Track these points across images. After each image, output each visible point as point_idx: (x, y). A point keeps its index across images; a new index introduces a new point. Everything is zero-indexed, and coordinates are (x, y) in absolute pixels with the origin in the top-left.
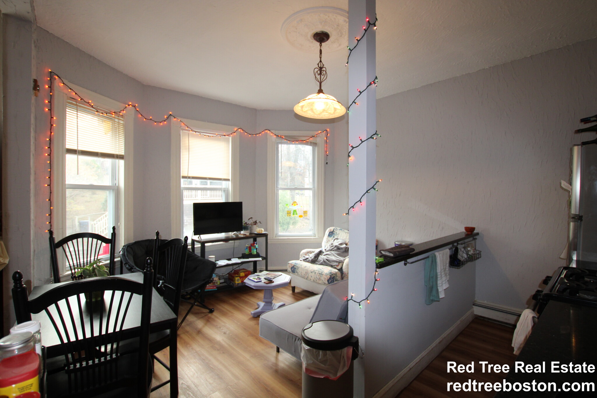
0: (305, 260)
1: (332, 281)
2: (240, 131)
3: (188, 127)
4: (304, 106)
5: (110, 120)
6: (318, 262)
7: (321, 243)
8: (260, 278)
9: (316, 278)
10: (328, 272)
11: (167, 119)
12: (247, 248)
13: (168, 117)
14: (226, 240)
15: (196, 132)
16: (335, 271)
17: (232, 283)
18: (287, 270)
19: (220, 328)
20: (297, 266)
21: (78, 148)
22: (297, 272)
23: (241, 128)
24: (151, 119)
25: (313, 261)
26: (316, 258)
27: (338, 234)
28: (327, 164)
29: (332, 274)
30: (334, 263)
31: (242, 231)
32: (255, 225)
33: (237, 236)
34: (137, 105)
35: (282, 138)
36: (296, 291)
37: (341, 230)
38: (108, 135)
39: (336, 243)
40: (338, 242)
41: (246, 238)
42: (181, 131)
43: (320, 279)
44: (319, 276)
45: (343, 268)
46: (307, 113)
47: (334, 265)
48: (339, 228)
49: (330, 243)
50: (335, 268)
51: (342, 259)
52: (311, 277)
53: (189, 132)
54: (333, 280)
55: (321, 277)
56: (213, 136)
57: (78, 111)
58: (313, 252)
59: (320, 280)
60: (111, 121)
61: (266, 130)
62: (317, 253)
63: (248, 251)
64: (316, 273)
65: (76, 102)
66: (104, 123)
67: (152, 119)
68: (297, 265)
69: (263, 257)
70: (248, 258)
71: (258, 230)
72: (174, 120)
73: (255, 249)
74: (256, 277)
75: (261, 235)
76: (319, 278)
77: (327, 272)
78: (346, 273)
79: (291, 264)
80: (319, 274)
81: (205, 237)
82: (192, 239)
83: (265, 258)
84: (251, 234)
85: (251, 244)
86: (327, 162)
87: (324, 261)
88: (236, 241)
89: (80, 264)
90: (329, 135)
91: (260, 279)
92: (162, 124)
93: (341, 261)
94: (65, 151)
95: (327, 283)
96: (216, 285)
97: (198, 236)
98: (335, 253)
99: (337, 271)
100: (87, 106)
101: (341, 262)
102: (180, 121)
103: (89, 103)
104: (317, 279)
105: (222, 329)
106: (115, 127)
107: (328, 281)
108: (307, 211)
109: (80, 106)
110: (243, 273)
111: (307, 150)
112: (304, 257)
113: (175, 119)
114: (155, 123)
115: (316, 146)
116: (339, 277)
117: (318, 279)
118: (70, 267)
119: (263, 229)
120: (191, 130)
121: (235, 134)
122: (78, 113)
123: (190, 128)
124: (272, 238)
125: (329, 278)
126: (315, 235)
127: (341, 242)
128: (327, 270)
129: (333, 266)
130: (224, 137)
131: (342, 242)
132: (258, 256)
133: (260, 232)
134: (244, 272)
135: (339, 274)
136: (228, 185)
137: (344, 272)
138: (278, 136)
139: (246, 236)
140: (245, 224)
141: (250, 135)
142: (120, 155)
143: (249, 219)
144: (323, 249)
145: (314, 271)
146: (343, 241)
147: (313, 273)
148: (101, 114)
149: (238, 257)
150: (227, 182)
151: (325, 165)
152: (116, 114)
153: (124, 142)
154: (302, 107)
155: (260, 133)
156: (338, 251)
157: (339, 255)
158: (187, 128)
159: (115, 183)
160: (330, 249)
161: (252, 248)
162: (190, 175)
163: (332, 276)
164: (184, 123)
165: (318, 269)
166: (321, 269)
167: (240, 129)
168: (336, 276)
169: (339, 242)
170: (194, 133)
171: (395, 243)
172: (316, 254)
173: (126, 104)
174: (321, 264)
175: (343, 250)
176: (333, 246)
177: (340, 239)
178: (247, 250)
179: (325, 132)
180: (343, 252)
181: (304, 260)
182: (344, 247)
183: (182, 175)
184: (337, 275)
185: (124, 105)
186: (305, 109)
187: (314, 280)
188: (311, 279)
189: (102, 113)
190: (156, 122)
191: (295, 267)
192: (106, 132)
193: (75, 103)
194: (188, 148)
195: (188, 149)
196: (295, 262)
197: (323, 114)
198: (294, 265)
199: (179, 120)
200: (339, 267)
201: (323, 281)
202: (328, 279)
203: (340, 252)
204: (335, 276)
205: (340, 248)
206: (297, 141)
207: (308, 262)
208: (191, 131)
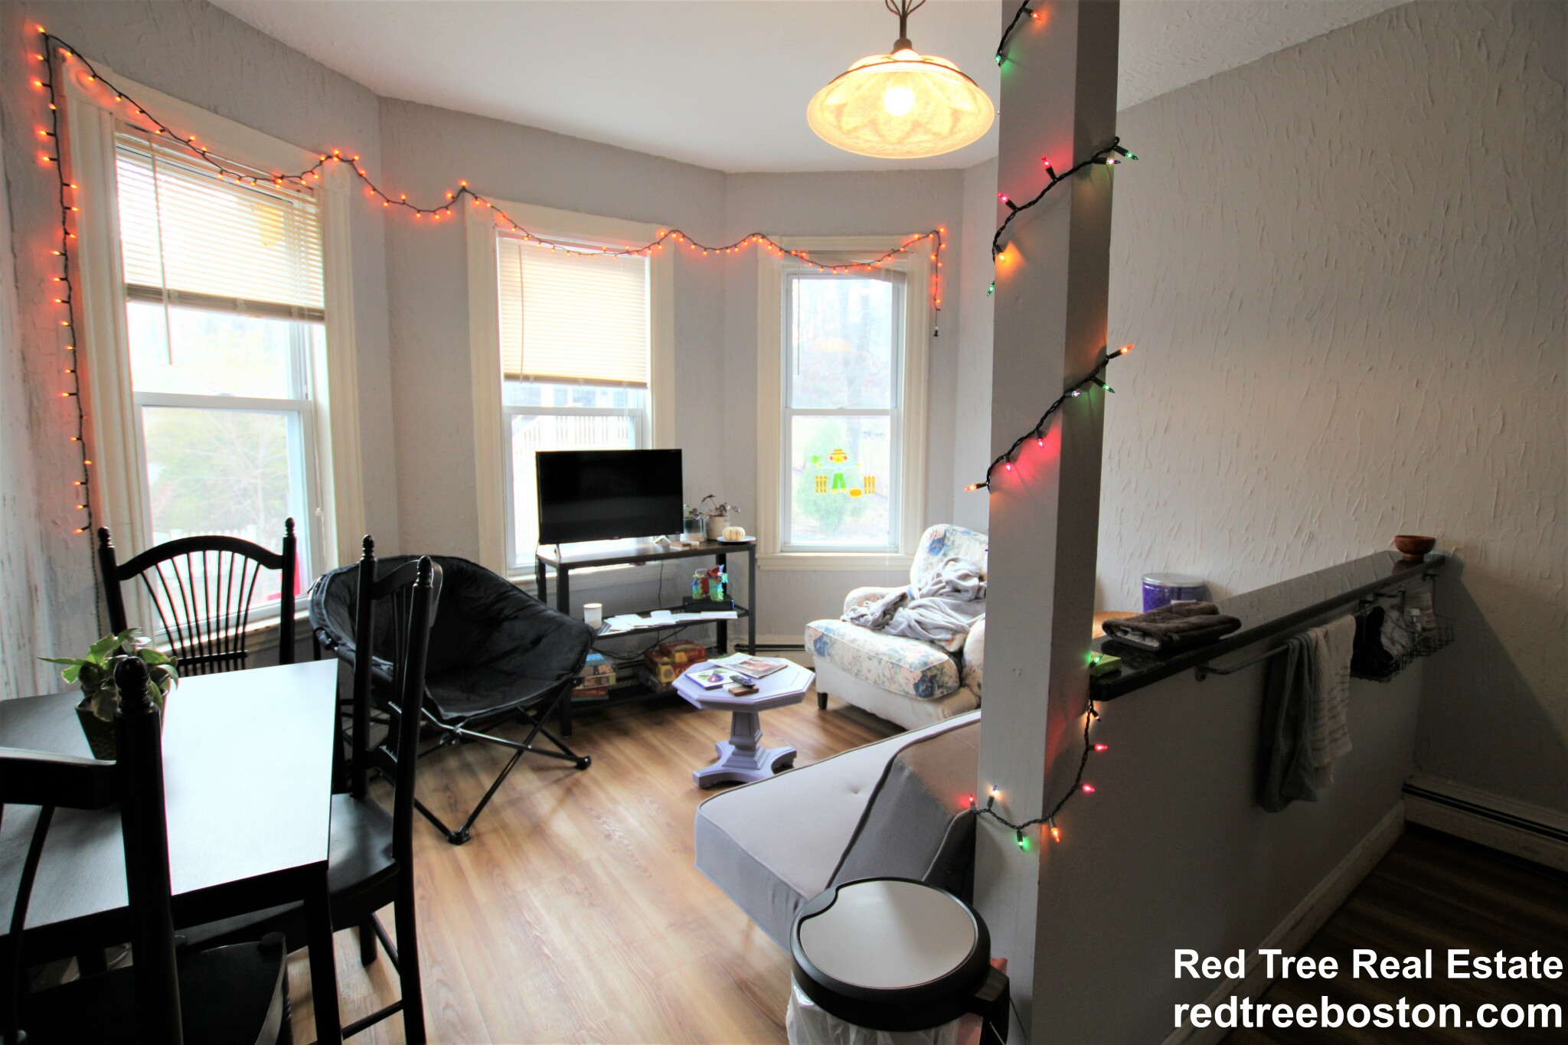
0: (857, 620)
1: (927, 687)
2: (676, 240)
3: (516, 227)
4: (846, 110)
5: (275, 203)
6: (893, 628)
7: (908, 572)
8: (721, 674)
9: (881, 676)
10: (917, 662)
11: (453, 202)
12: (696, 584)
13: (455, 196)
14: (639, 559)
15: (541, 241)
16: (938, 657)
17: (653, 682)
18: (803, 646)
19: (599, 817)
20: (831, 637)
21: (164, 285)
22: (829, 655)
23: (677, 231)
24: (404, 203)
25: (879, 626)
26: (888, 617)
27: (959, 547)
28: (936, 335)
29: (929, 669)
30: (940, 634)
31: (682, 532)
32: (721, 515)
33: (666, 547)
34: (356, 158)
35: (802, 257)
36: (831, 705)
37: (969, 534)
38: (271, 250)
39: (950, 573)
40: (956, 571)
41: (690, 553)
42: (497, 239)
43: (892, 678)
44: (890, 669)
45: (966, 650)
46: (858, 138)
47: (940, 640)
48: (962, 529)
49: (932, 573)
50: (943, 649)
51: (962, 620)
52: (869, 671)
53: (521, 242)
54: (930, 685)
55: (895, 673)
56: (592, 254)
57: (158, 169)
58: (883, 597)
59: (895, 683)
60: (283, 208)
61: (753, 235)
62: (893, 600)
63: (701, 591)
64: (883, 663)
65: (149, 140)
66: (259, 213)
67: (406, 202)
68: (831, 635)
69: (742, 609)
70: (698, 611)
71: (729, 531)
72: (472, 204)
73: (721, 585)
74: (710, 672)
75: (735, 546)
76: (889, 676)
77: (913, 661)
78: (972, 666)
79: (816, 630)
80: (891, 666)
81: (571, 551)
82: (537, 556)
83: (749, 613)
84: (710, 540)
85: (708, 574)
86: (936, 332)
87: (909, 626)
88: (666, 562)
89: (197, 626)
90: (946, 247)
91: (720, 678)
92: (437, 217)
93: (962, 627)
94: (120, 292)
95: (912, 692)
96: (606, 685)
97: (554, 546)
98: (945, 603)
99: (945, 657)
100: (185, 153)
101: (960, 630)
102: (492, 207)
103: (190, 143)
104: (885, 679)
105: (604, 823)
106: (294, 227)
107: (916, 686)
108: (873, 478)
109: (165, 154)
110: (683, 654)
111: (879, 292)
112: (854, 610)
113: (477, 203)
114: (418, 215)
115: (904, 282)
116: (951, 677)
117: (888, 679)
118: (168, 633)
119: (742, 530)
120: (527, 236)
121: (660, 247)
122: (158, 176)
123: (523, 230)
124: (770, 555)
125: (919, 678)
126: (897, 547)
127: (965, 572)
128: (917, 654)
129: (937, 642)
130: (626, 256)
131: (968, 570)
132: (726, 605)
133: (734, 539)
134: (685, 651)
135: (951, 665)
136: (643, 400)
137: (967, 663)
138: (788, 252)
139: (690, 550)
140: (691, 513)
141: (705, 249)
142: (311, 310)
143: (705, 499)
144: (912, 588)
145: (877, 654)
146: (973, 568)
147: (875, 662)
148: (238, 182)
149: (670, 607)
150: (640, 392)
151: (930, 339)
152: (291, 182)
153: (321, 271)
154: (839, 111)
155: (735, 246)
156: (956, 598)
157: (956, 608)
158: (513, 230)
159: (304, 392)
160: (930, 590)
161: (712, 582)
162: (529, 371)
163: (929, 674)
164: (505, 215)
165: (890, 650)
166: (898, 650)
167: (674, 231)
168: (942, 674)
169: (959, 570)
170: (536, 244)
171: (1143, 579)
172: (888, 604)
173: (320, 153)
174: (902, 635)
175: (970, 595)
176: (940, 582)
177: (966, 561)
178: (697, 589)
179: (933, 238)
180: (970, 601)
181: (852, 619)
182: (973, 588)
183: (504, 369)
184: (945, 670)
185: (315, 156)
186: (848, 123)
187: (875, 682)
188: (867, 678)
189: (240, 178)
190: (419, 211)
191: (825, 639)
192: (268, 240)
193: (146, 143)
194: (520, 289)
195: (520, 294)
196: (825, 626)
197: (914, 139)
198: (823, 634)
199: (489, 205)
200: (953, 648)
201: (901, 686)
202: (917, 681)
203: (960, 600)
204: (939, 673)
205: (960, 588)
206: (846, 267)
207: (864, 626)
208: (526, 239)
